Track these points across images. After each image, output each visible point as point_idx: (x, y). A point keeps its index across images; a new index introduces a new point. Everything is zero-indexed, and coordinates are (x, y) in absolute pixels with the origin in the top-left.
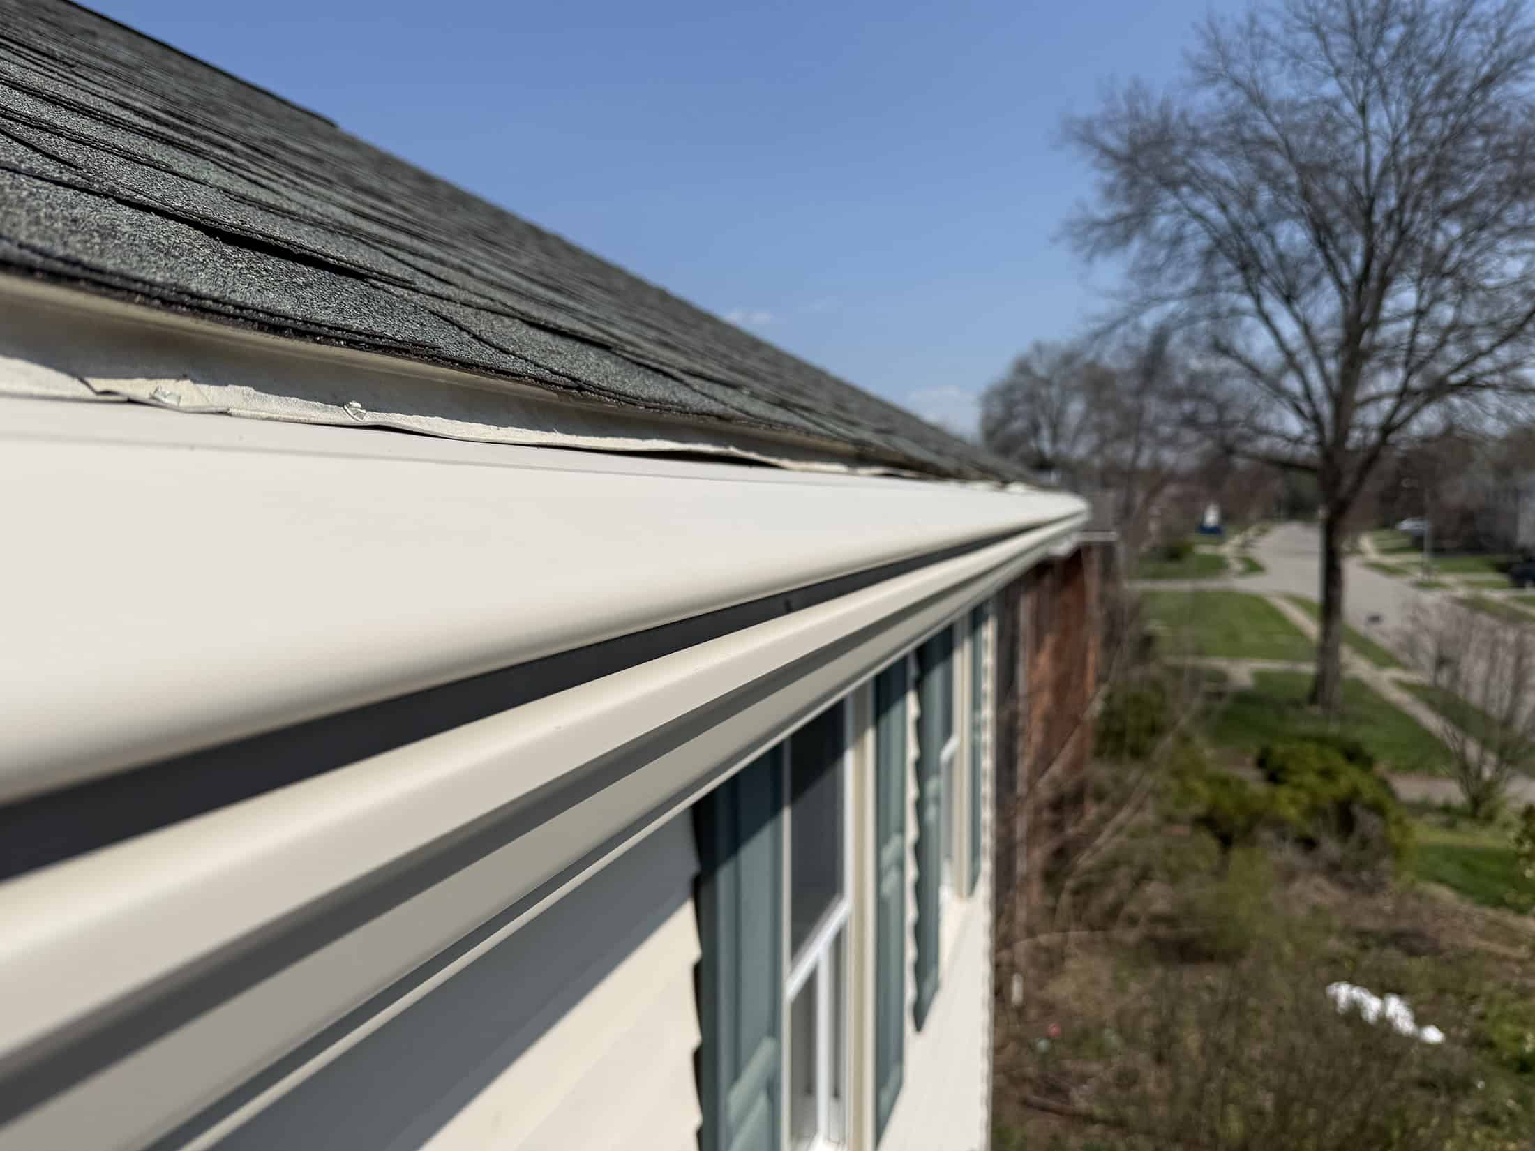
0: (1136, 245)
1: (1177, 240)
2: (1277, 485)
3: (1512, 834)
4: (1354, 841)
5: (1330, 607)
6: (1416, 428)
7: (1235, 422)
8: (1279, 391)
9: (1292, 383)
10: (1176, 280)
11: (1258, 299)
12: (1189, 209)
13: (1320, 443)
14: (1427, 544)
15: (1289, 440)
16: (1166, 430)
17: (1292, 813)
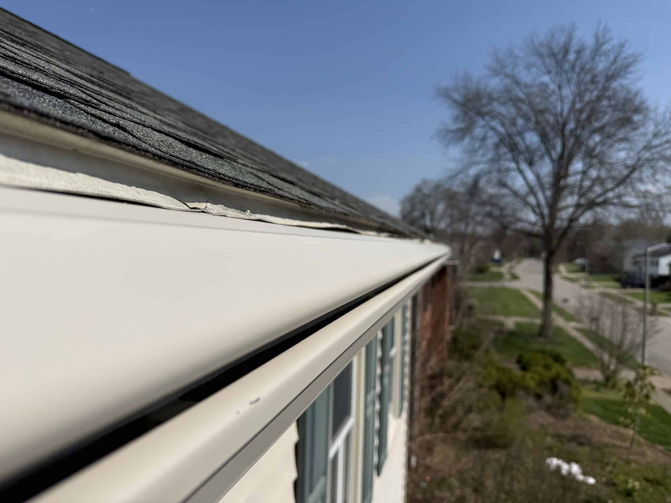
0: (467, 141)
1: (484, 139)
2: (525, 243)
3: (622, 393)
4: (557, 395)
5: (547, 295)
6: (582, 220)
7: (507, 216)
8: (526, 203)
9: (532, 200)
10: (483, 155)
11: (518, 164)
12: (490, 126)
13: (544, 225)
14: (587, 269)
15: (530, 224)
16: (479, 218)
17: (531, 384)
